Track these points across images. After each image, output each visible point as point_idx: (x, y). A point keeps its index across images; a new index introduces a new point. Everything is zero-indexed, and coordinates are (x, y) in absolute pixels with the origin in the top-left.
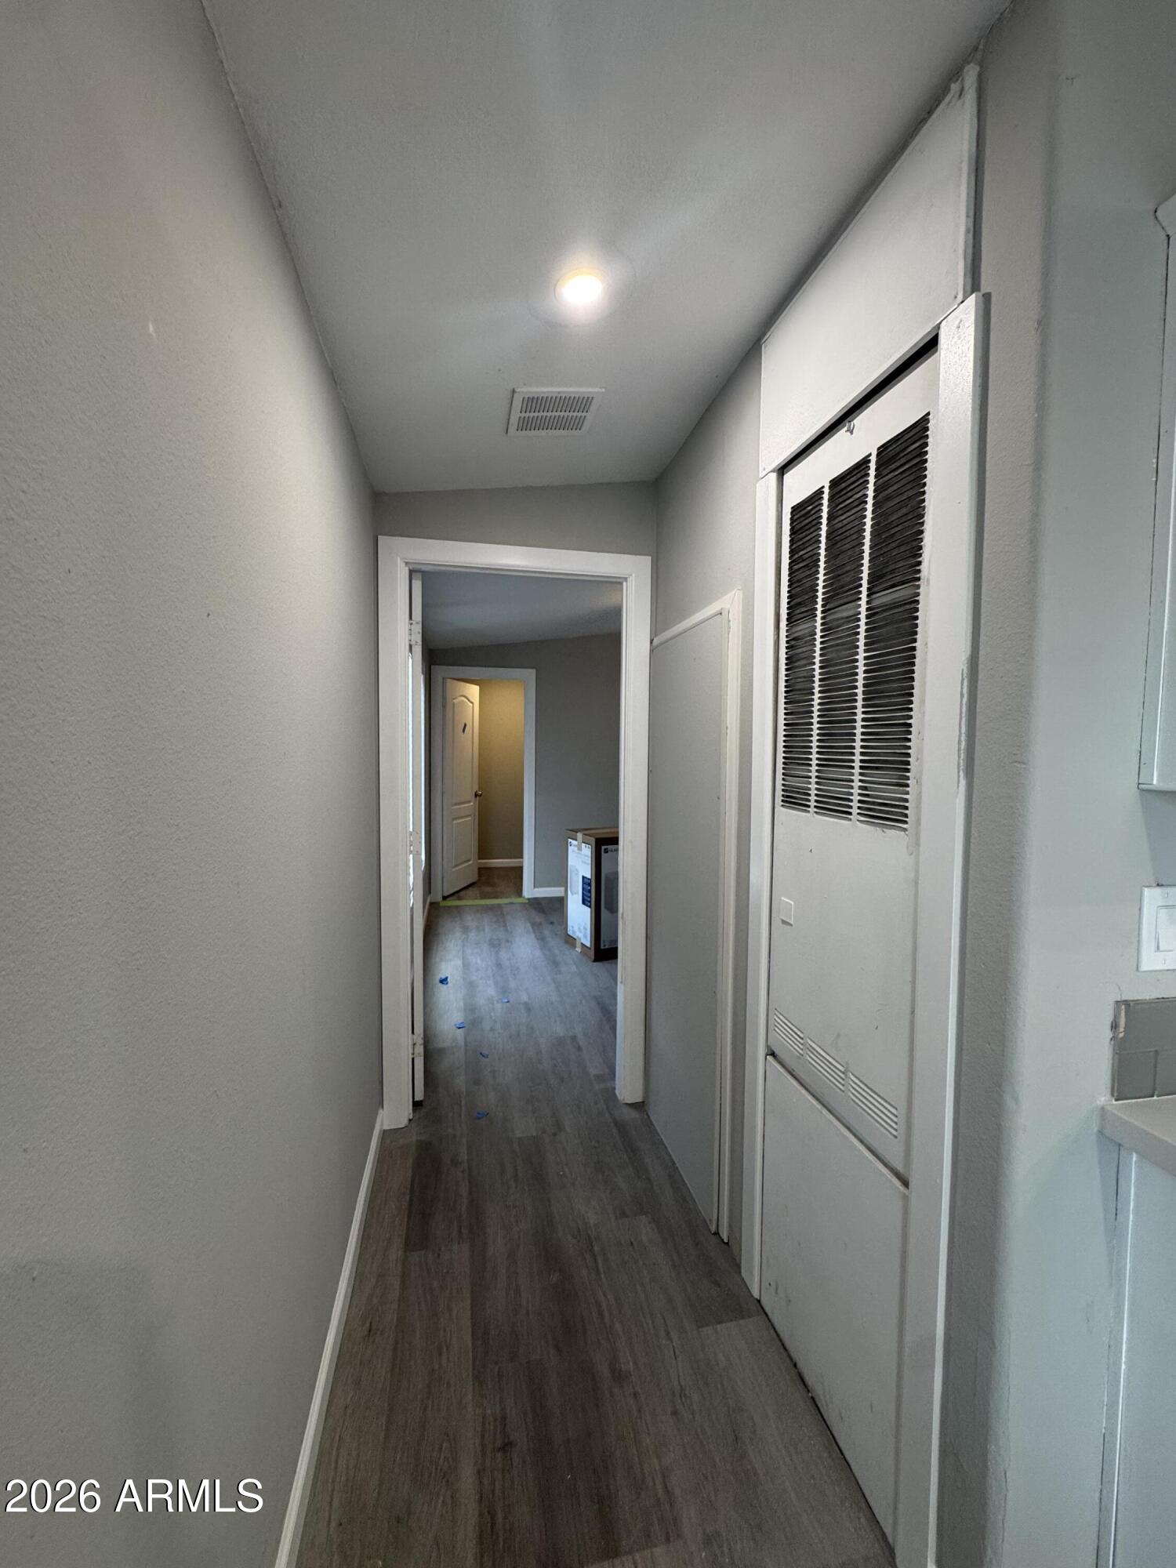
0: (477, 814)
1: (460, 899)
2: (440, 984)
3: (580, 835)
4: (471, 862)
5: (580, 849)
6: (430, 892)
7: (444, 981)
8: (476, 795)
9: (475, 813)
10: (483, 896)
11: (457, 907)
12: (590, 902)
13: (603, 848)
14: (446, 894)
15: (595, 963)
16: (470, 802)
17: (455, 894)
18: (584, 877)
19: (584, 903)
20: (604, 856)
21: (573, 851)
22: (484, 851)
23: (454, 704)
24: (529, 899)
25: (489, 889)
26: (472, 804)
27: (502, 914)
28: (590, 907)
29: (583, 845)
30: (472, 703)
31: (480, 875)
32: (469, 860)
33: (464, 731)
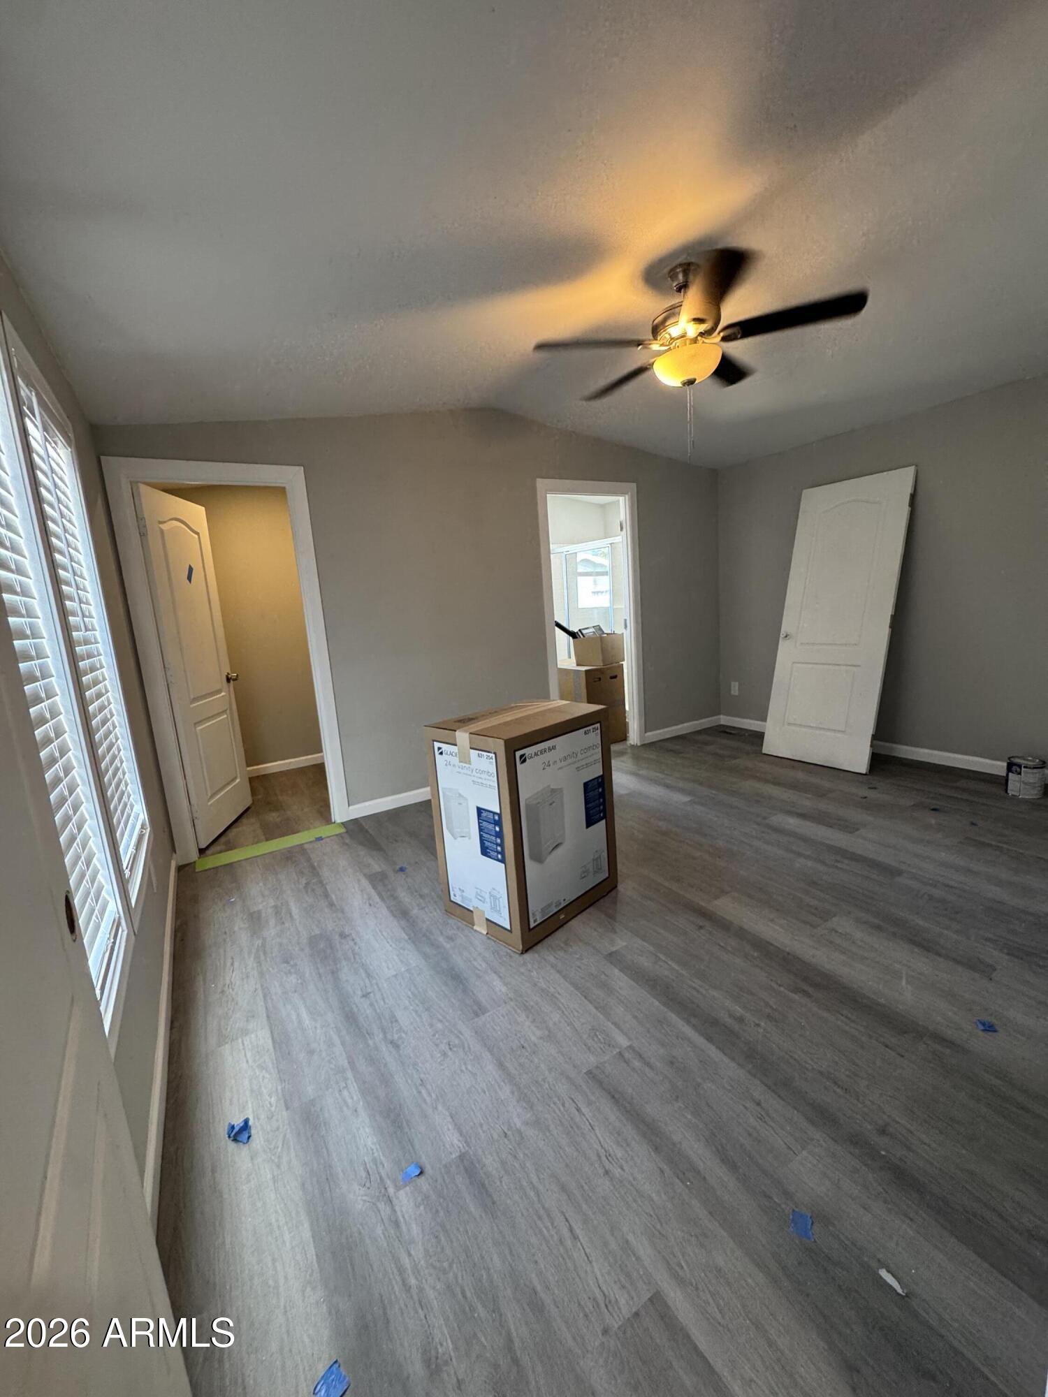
0: (234, 707)
1: (230, 847)
2: (232, 1146)
3: (462, 736)
4: (238, 780)
5: (465, 759)
6: (174, 850)
7: (240, 1133)
8: (228, 680)
9: (231, 709)
10: (271, 833)
11: (231, 865)
12: (502, 853)
13: (518, 754)
14: (203, 846)
15: (527, 956)
16: (219, 691)
17: (223, 839)
18: (480, 811)
19: (485, 851)
20: (520, 768)
21: (448, 764)
22: (252, 756)
23: (162, 532)
24: (343, 824)
25: (273, 817)
26: (225, 695)
27: (314, 870)
28: (503, 861)
29: (474, 753)
30: (197, 533)
31: (254, 792)
32: (235, 779)
33: (189, 578)
